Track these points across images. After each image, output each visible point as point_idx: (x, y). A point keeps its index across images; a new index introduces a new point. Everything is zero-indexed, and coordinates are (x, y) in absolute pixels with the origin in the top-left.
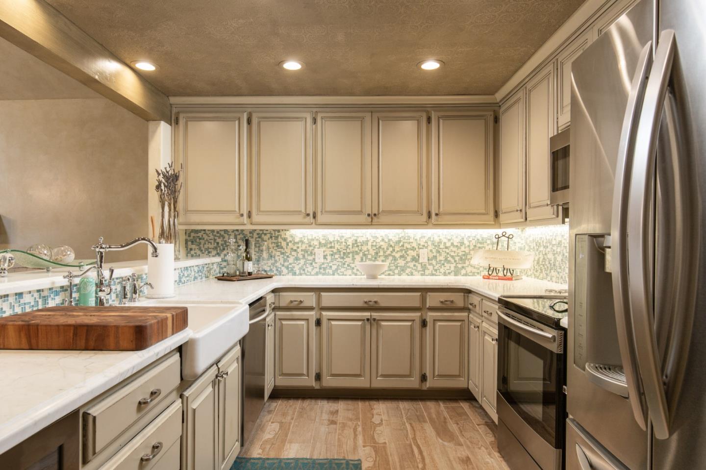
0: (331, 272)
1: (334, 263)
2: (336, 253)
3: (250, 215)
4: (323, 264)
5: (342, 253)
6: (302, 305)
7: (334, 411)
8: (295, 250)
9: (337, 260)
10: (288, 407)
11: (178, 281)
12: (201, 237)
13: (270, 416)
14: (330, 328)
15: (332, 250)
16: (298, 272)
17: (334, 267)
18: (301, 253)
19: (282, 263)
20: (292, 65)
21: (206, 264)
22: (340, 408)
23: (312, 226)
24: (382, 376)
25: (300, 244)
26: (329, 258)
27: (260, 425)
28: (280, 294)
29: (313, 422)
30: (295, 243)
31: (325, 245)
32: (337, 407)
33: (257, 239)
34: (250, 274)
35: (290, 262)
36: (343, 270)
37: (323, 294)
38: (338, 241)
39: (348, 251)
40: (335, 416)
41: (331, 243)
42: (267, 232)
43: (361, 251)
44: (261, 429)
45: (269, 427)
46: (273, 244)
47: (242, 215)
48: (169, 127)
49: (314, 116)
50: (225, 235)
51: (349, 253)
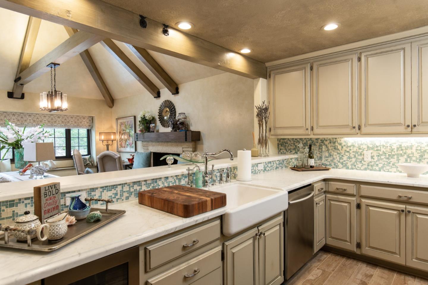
0: (377, 168)
1: (380, 162)
2: (382, 155)
3: (312, 129)
4: (371, 162)
5: (387, 155)
6: (345, 192)
7: (369, 274)
8: (348, 152)
9: (383, 160)
10: (334, 261)
11: (263, 170)
12: (286, 142)
13: (319, 263)
14: (368, 213)
15: (378, 152)
16: (350, 167)
17: (380, 165)
18: (352, 153)
19: (339, 160)
20: (331, 27)
21: (286, 159)
22: (376, 274)
23: (357, 135)
24: (417, 259)
25: (352, 147)
26: (376, 158)
27: (309, 268)
28: (329, 182)
29: (348, 278)
30: (348, 147)
31: (372, 148)
32: (373, 272)
33: (321, 144)
34: (311, 167)
35: (344, 159)
36: (388, 168)
37: (362, 186)
38: (383, 146)
39: (393, 153)
40: (368, 279)
41: (377, 147)
42: (327, 139)
43: (405, 153)
44: (308, 271)
45: (314, 271)
46: (332, 147)
47: (307, 129)
48: (265, 80)
49: (359, 56)
50: (300, 141)
51: (394, 155)
